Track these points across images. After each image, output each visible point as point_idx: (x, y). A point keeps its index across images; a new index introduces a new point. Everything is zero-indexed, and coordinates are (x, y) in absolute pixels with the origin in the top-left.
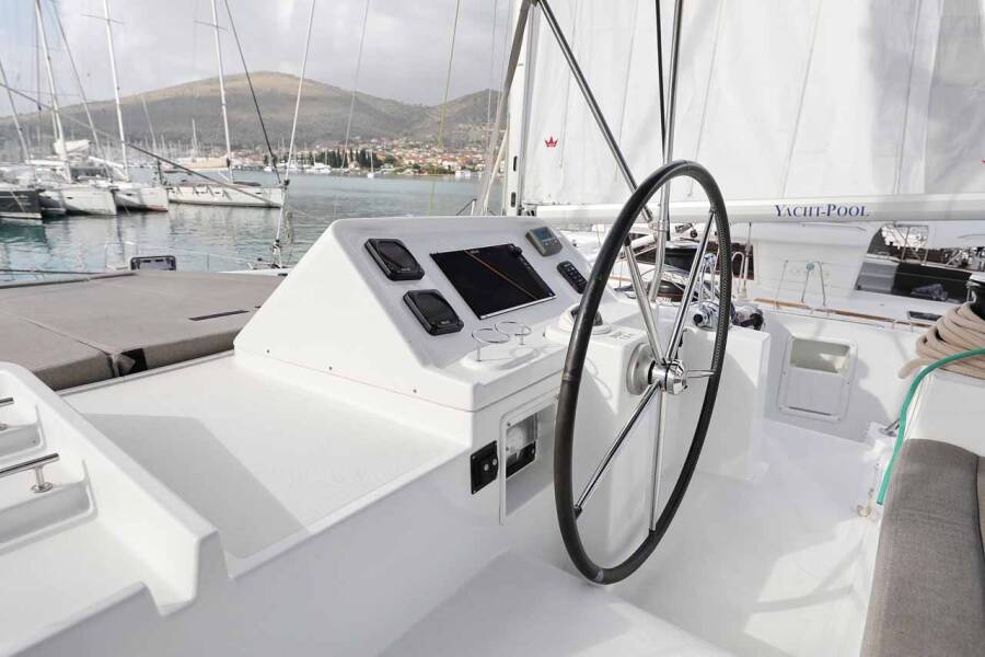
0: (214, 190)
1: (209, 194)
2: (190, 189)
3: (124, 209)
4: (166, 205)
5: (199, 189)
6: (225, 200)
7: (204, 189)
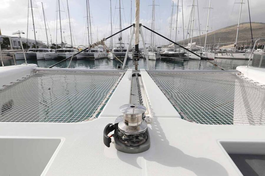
0: (228, 54)
1: (226, 55)
2: (221, 54)
3: (202, 59)
4: (214, 58)
5: (223, 54)
6: (232, 57)
7: (225, 54)
